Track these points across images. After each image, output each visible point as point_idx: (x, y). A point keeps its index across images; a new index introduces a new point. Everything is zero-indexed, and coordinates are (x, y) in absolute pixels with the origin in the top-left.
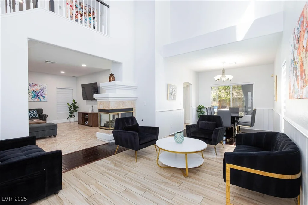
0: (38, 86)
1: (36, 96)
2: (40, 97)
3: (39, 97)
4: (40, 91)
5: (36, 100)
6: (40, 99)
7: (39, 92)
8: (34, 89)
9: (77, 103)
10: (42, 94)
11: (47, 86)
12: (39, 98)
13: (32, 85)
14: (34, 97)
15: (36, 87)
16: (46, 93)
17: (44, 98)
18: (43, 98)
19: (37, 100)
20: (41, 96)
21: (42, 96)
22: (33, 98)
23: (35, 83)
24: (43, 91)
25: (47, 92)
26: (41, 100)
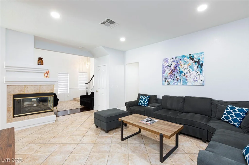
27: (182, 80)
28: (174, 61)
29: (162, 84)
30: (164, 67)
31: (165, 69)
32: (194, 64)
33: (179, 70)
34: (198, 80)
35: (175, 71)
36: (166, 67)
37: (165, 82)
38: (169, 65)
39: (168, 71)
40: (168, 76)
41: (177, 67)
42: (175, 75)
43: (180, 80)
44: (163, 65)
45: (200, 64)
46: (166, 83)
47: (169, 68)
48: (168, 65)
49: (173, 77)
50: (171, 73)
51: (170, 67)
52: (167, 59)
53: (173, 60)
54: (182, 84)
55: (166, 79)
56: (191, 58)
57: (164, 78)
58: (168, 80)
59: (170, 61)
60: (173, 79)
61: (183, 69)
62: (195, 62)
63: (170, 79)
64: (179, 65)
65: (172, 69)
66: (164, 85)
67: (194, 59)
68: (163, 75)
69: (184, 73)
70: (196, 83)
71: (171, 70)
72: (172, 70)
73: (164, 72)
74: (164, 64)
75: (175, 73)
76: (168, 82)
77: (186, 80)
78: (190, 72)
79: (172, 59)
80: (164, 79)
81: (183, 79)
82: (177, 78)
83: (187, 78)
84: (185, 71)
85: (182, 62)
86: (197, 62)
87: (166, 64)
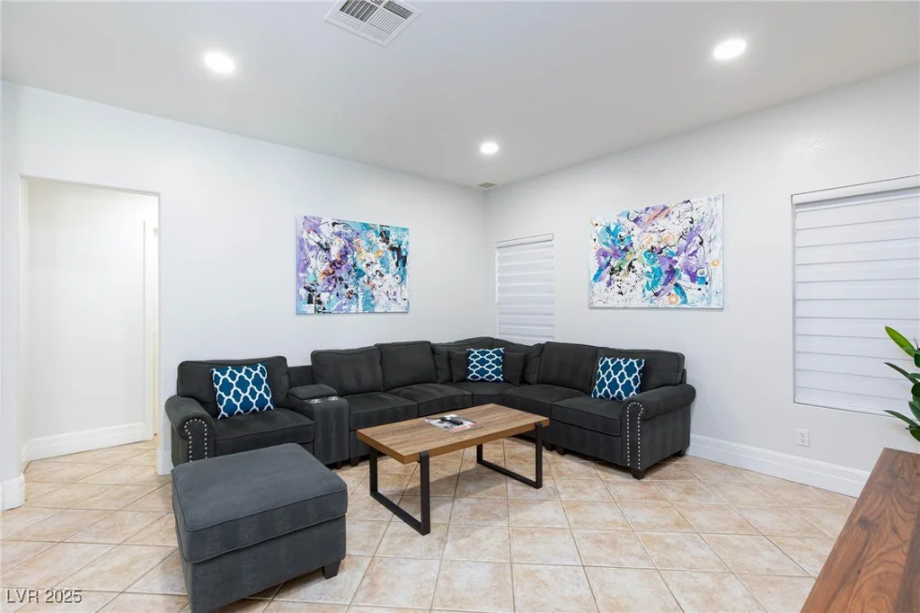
0: (673, 217)
1: (663, 280)
2: (684, 280)
3: (676, 280)
4: (683, 242)
5: (664, 300)
6: (683, 294)
7: (678, 254)
8: (655, 236)
10: (693, 262)
11: (720, 203)
12: (677, 285)
13: (645, 217)
14: (655, 284)
15: (662, 222)
16: (715, 254)
17: (702, 287)
18: (697, 285)
19: (665, 297)
20: (688, 272)
21: (693, 278)
22: (649, 289)
23: (660, 203)
24: (698, 240)
25: (718, 244)
26: (685, 302)
27: (361, 297)
28: (339, 234)
29: (297, 309)
30: (306, 247)
31: (311, 254)
32: (390, 253)
33: (354, 265)
34: (399, 300)
35: (343, 267)
36: (311, 248)
37: (310, 301)
38: (323, 243)
39: (318, 265)
40: (320, 281)
41: (349, 256)
42: (341, 279)
43: (357, 296)
44: (301, 241)
45: (402, 260)
46: (313, 305)
47: (322, 253)
48: (318, 243)
49: (335, 286)
50: (331, 271)
51: (327, 250)
52: (316, 222)
53: (337, 229)
54: (361, 308)
55: (314, 291)
56: (385, 236)
57: (305, 287)
58: (319, 296)
59: (326, 230)
60: (335, 293)
61: (364, 265)
62: (392, 249)
63: (328, 294)
64: (354, 250)
65: (333, 258)
66: (305, 314)
67: (391, 242)
68: (301, 275)
69: (366, 277)
70: (394, 307)
71: (328, 263)
72: (333, 264)
73: (303, 266)
74: (305, 235)
75: (342, 273)
76: (320, 302)
77: (372, 296)
78: (381, 275)
79: (334, 224)
80: (304, 293)
81: (366, 293)
82: (349, 289)
83: (375, 293)
84: (370, 272)
85: (363, 243)
86: (396, 250)
87: (313, 239)
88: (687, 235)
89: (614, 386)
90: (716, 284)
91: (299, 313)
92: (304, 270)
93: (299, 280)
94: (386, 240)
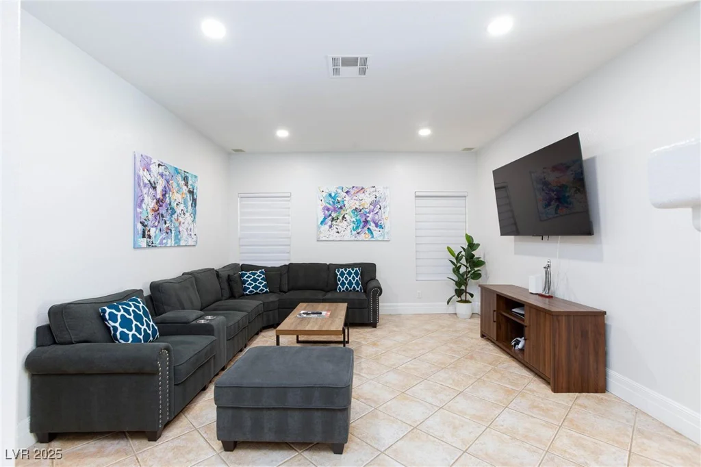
0: (367, 194)
1: (362, 225)
2: (372, 226)
3: (368, 226)
4: (372, 207)
5: (362, 236)
6: (372, 233)
7: (369, 213)
8: (357, 202)
9: (478, 245)
10: (377, 217)
11: (388, 190)
12: (368, 228)
13: (352, 192)
14: (357, 227)
15: (361, 196)
16: (386, 215)
17: (381, 230)
18: (378, 229)
19: (363, 235)
20: (374, 222)
21: (377, 225)
22: (354, 230)
23: (360, 185)
24: (379, 207)
25: (388, 209)
26: (373, 237)
27: (173, 232)
28: (162, 175)
29: (134, 244)
30: (142, 184)
31: (145, 191)
32: (188, 195)
33: (170, 204)
34: (193, 234)
35: (164, 205)
36: (145, 185)
37: (144, 237)
38: (152, 181)
39: (150, 203)
40: (150, 217)
41: (167, 195)
42: (162, 216)
43: (171, 231)
44: (139, 177)
45: (194, 201)
46: (145, 239)
47: (151, 190)
48: (149, 181)
49: (159, 222)
50: (157, 209)
51: (155, 188)
52: (148, 160)
53: (161, 169)
54: (173, 242)
55: (146, 226)
56: (186, 179)
57: (141, 222)
58: (149, 231)
59: (154, 168)
60: (159, 228)
61: (175, 205)
63: (154, 229)
64: (170, 190)
65: (158, 197)
66: (140, 248)
67: (189, 187)
68: (139, 210)
69: (176, 215)
70: (190, 241)
71: (155, 200)
72: (158, 202)
73: (139, 202)
74: (141, 173)
75: (163, 211)
76: (150, 237)
77: (179, 232)
78: (184, 214)
79: (159, 165)
80: (140, 227)
81: (176, 228)
82: (167, 225)
83: (181, 229)
84: (178, 211)
85: (175, 185)
86: (191, 193)
87: (146, 177)
88: (374, 204)
89: (350, 283)
90: (386, 229)
91: (136, 247)
92: (140, 206)
93: (136, 215)
94: (186, 184)
